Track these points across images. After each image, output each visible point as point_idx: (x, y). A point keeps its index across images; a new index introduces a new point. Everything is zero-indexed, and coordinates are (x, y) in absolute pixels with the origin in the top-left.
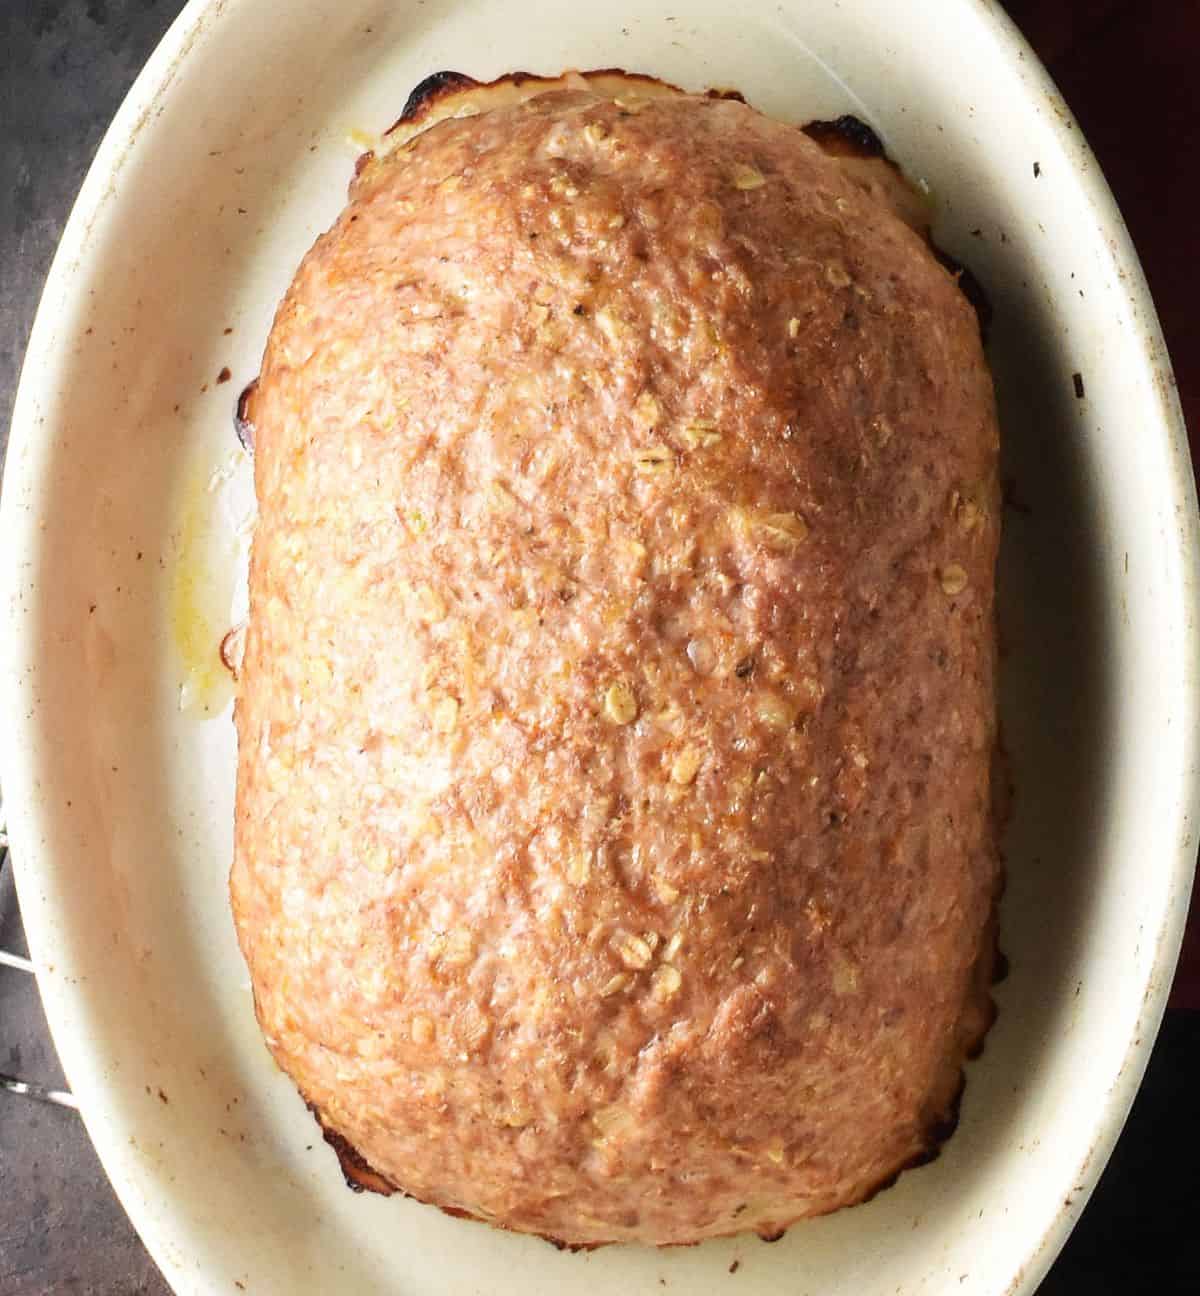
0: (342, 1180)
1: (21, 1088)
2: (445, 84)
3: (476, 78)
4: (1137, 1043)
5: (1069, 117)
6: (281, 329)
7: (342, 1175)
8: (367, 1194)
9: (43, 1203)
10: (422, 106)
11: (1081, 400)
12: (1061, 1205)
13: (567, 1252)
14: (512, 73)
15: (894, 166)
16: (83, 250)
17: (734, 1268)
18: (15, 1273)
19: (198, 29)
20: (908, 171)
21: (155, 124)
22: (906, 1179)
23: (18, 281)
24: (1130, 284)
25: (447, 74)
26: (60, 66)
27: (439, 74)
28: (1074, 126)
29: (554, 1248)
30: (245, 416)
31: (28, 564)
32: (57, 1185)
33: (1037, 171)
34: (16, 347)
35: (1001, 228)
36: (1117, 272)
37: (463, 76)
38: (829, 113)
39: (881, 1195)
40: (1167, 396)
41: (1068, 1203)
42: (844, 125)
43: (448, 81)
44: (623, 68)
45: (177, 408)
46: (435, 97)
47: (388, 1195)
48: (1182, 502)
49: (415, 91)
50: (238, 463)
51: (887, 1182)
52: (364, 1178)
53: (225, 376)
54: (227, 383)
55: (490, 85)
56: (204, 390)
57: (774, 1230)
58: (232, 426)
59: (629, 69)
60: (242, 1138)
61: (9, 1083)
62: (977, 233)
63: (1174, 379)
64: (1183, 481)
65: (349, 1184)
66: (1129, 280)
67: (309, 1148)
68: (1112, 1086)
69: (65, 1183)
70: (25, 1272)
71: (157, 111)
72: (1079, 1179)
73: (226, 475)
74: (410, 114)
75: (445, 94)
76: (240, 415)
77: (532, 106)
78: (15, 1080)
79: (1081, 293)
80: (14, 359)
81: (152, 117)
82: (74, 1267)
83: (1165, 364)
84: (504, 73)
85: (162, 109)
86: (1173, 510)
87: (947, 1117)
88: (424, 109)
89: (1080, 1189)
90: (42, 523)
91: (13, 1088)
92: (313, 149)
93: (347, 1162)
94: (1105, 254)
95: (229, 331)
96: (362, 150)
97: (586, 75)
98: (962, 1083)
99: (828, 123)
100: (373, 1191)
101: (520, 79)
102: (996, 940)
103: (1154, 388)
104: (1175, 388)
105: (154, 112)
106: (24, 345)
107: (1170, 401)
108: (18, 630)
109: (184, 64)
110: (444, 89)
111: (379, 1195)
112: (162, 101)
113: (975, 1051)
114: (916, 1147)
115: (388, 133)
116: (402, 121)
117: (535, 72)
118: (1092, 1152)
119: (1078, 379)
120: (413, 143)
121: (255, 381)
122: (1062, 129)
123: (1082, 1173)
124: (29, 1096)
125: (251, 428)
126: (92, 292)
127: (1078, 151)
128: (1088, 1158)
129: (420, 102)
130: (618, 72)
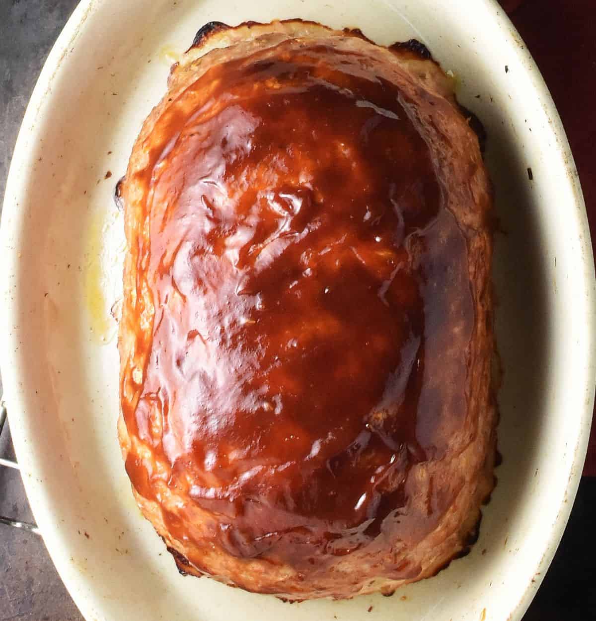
0: (176, 570)
1: (18, 525)
2: (214, 28)
3: (228, 24)
4: (566, 501)
5: (522, 43)
6: (135, 155)
7: (176, 567)
8: (189, 577)
9: (31, 582)
10: (203, 39)
11: (532, 181)
12: (530, 582)
13: (288, 604)
14: (247, 21)
15: (437, 64)
16: (36, 120)
17: (370, 610)
18: (18, 615)
19: (90, 9)
20: (443, 66)
21: (69, 56)
22: (453, 564)
23: (6, 127)
24: (554, 126)
25: (214, 23)
26: (24, 20)
27: (210, 23)
28: (525, 48)
29: (282, 601)
30: (119, 194)
31: (13, 276)
32: (37, 571)
33: (507, 70)
34: (6, 159)
35: (490, 95)
36: (548, 120)
37: (222, 24)
38: (404, 39)
39: (442, 572)
40: (574, 182)
41: (533, 581)
42: (411, 44)
43: (215, 26)
44: (301, 18)
45: (85, 192)
46: (209, 34)
47: (199, 577)
48: (582, 234)
49: (199, 32)
50: (116, 217)
51: (445, 566)
52: (187, 569)
53: (108, 175)
54: (109, 178)
55: (236, 28)
56: (99, 182)
57: (390, 590)
58: (113, 200)
59: (305, 18)
60: (127, 552)
61: (12, 523)
62: (478, 97)
63: (577, 173)
64: (583, 223)
65: (180, 572)
66: (554, 124)
67: (160, 555)
68: (553, 523)
69: (41, 571)
70: (23, 615)
71: (71, 49)
72: (538, 569)
73: (110, 225)
74: (197, 44)
75: (214, 33)
76: (117, 194)
77: (257, 42)
78: (15, 521)
79: (530, 129)
80: (5, 165)
81: (68, 52)
82: (47, 612)
83: (572, 165)
84: (243, 22)
85: (73, 48)
86: (578, 237)
87: (473, 533)
88: (204, 41)
89: (539, 574)
90: (19, 255)
91: (15, 525)
92: (149, 62)
93: (179, 561)
94: (542, 110)
95: (110, 153)
96: (173, 61)
97: (283, 22)
98: (480, 516)
99: (404, 43)
100: (192, 575)
101: (251, 24)
102: (496, 446)
103: (567, 177)
104: (578, 177)
105: (69, 50)
106: (10, 158)
107: (575, 183)
108: (9, 308)
109: (83, 26)
110: (214, 30)
111: (195, 577)
112: (72, 45)
113: (487, 500)
114: (458, 548)
115: (186, 52)
116: (193, 46)
117: (258, 21)
118: (544, 555)
119: (530, 171)
120: (199, 61)
121: (124, 177)
122: (519, 49)
123: (540, 566)
124: (23, 529)
125: (122, 200)
126: (41, 140)
127: (527, 60)
128: (543, 559)
129: (201, 37)
130: (299, 20)
